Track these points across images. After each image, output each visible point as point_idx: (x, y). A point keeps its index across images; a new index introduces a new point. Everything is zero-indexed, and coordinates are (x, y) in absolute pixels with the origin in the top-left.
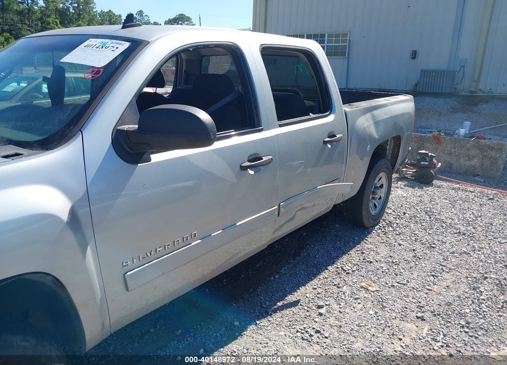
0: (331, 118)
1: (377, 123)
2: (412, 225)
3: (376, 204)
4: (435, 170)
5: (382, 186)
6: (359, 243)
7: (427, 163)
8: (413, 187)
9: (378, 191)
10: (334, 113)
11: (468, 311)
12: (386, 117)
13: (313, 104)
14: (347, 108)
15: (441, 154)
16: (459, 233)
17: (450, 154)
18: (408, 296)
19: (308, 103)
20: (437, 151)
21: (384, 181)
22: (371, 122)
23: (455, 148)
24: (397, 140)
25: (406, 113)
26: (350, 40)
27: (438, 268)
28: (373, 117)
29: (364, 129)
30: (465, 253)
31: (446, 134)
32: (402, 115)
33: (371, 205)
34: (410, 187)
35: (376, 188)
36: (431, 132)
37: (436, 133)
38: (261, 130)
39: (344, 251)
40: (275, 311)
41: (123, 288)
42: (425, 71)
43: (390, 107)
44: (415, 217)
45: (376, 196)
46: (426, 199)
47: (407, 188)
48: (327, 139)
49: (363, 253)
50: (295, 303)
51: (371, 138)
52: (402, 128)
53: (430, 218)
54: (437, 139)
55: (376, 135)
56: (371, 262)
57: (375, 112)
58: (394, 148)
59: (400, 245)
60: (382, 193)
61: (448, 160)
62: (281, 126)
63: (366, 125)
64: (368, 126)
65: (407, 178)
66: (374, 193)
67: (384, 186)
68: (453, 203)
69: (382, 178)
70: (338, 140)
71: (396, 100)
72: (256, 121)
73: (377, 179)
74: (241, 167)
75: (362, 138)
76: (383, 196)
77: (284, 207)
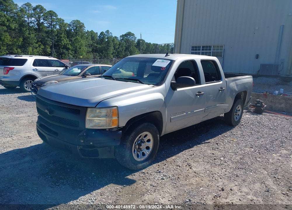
0: (221, 82)
1: (237, 85)
2: (251, 126)
3: (237, 117)
4: (264, 108)
5: (239, 110)
6: (230, 130)
7: (260, 105)
8: (253, 115)
9: (238, 112)
10: (222, 81)
11: (268, 146)
12: (241, 83)
13: (215, 78)
14: (226, 80)
15: (267, 102)
16: (270, 129)
17: (271, 102)
18: (247, 143)
19: (213, 77)
20: (265, 101)
21: (240, 108)
22: (235, 85)
23: (273, 99)
24: (245, 92)
25: (249, 82)
26: (224, 49)
27: (260, 137)
28: (236, 83)
29: (233, 87)
30: (271, 134)
31: (270, 93)
32: (247, 83)
33: (235, 117)
34: (252, 114)
35: (237, 110)
36: (263, 93)
37: (265, 93)
38: (201, 85)
39: (225, 131)
40: (202, 144)
41: (170, 122)
42: (262, 65)
43: (242, 80)
44: (253, 123)
45: (237, 114)
46: (258, 118)
47: (251, 115)
48: (220, 89)
49: (232, 132)
50: (209, 142)
51: (235, 91)
52: (247, 88)
53: (259, 124)
54: (265, 95)
55: (237, 90)
56: (235, 135)
57: (237, 81)
58: (244, 96)
59: (246, 131)
60: (239, 113)
61: (270, 104)
62: (206, 84)
63: (233, 85)
64: (234, 86)
65: (251, 112)
66: (236, 112)
67: (240, 110)
68: (270, 120)
69: (239, 107)
70: (224, 90)
71: (245, 77)
72: (199, 82)
73: (237, 107)
74: (196, 94)
75: (232, 90)
76: (240, 114)
77: (206, 110)
